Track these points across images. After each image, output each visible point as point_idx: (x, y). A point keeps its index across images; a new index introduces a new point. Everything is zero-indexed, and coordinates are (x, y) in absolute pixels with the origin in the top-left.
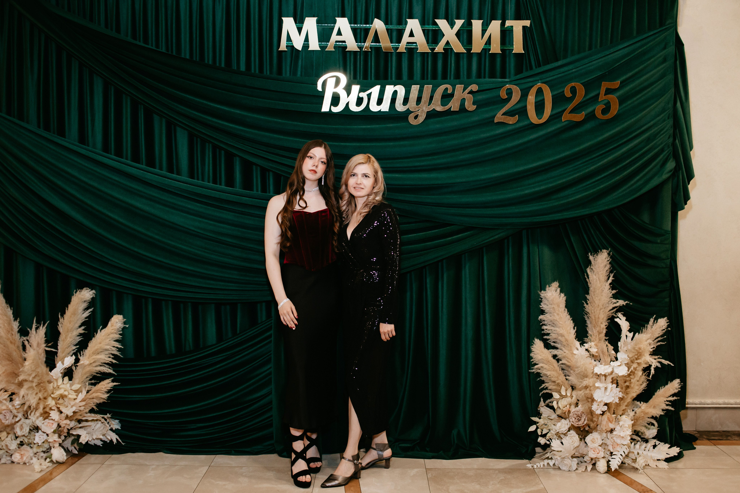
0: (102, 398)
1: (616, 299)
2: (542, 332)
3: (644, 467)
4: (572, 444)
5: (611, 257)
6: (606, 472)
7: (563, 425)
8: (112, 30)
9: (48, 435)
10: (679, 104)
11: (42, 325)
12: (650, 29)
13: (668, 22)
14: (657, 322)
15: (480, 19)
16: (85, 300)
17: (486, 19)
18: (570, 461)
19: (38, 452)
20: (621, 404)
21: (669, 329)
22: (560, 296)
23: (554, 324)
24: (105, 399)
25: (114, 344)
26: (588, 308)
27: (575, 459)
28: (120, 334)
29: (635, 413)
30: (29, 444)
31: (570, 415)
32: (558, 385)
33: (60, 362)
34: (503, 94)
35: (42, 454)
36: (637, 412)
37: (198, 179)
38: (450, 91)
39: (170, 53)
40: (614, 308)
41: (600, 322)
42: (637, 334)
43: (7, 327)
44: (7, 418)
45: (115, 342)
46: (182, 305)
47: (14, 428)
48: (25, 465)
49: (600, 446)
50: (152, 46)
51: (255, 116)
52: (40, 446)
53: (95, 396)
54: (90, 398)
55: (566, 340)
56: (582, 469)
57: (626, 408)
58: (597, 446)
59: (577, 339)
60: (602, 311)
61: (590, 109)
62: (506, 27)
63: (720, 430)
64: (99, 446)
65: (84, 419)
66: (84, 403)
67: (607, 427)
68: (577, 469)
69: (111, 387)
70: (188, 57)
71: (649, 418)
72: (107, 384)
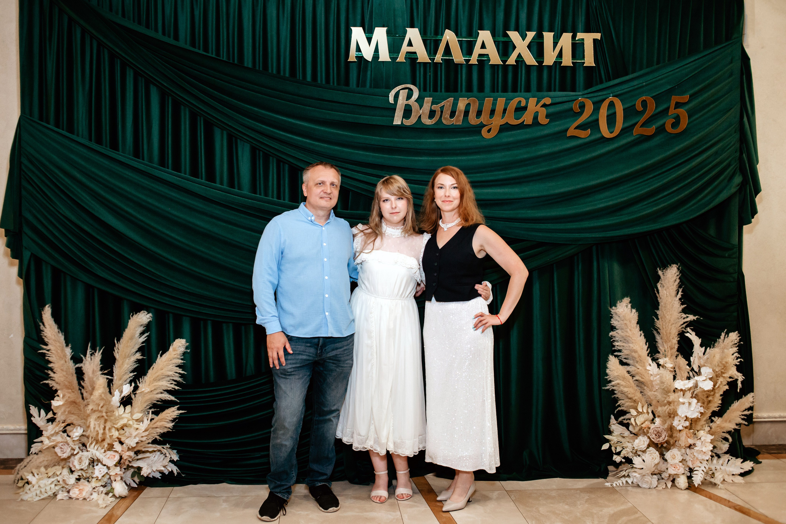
0: (166, 427)
1: (685, 314)
2: (613, 349)
3: (721, 483)
4: (653, 460)
5: (680, 272)
6: (687, 489)
7: (641, 442)
8: (169, 37)
9: (108, 468)
10: (745, 119)
11: (97, 351)
12: (716, 43)
13: (734, 36)
14: (728, 336)
15: (550, 31)
16: (142, 324)
17: (556, 31)
18: (650, 478)
19: (97, 487)
20: (701, 419)
21: (742, 343)
22: (631, 312)
23: (625, 340)
24: (169, 428)
25: (177, 369)
26: (659, 324)
27: (655, 476)
28: (182, 359)
29: (711, 428)
30: (86, 478)
31: (650, 432)
32: (635, 401)
33: (117, 390)
34: (576, 107)
35: (102, 489)
36: (713, 427)
37: (260, 195)
38: (523, 104)
39: (231, 61)
40: (684, 323)
41: (671, 338)
42: (708, 348)
43: (60, 354)
44: (65, 451)
45: (178, 368)
46: (243, 328)
47: (70, 462)
48: (84, 500)
49: (680, 462)
50: (212, 54)
51: (323, 128)
52: (100, 480)
53: (159, 425)
54: (153, 428)
55: (640, 356)
56: (662, 486)
57: (705, 423)
58: (678, 462)
59: (650, 355)
60: (674, 325)
61: (660, 123)
62: (577, 39)
63: (776, 444)
64: (158, 478)
65: (143, 450)
66: (147, 433)
67: (686, 443)
68: (657, 486)
69: (177, 416)
70: (250, 66)
71: (723, 432)
72: (173, 413)
